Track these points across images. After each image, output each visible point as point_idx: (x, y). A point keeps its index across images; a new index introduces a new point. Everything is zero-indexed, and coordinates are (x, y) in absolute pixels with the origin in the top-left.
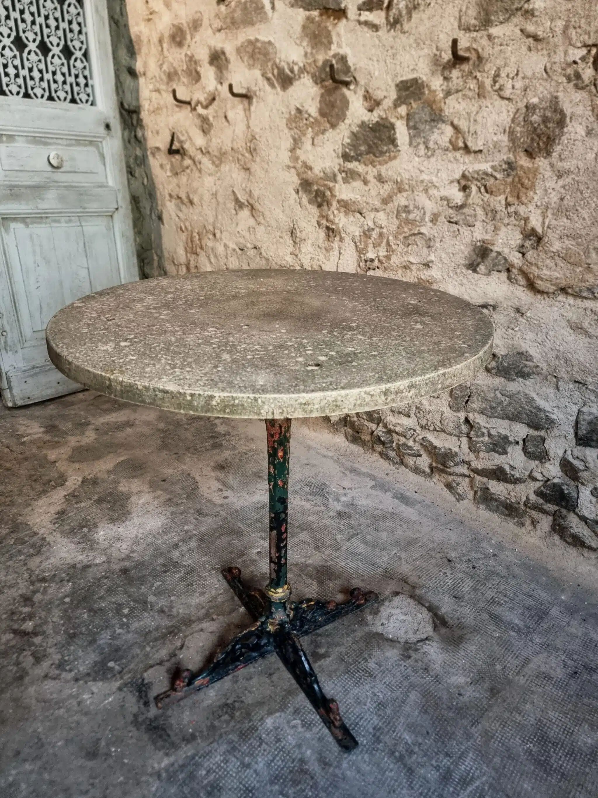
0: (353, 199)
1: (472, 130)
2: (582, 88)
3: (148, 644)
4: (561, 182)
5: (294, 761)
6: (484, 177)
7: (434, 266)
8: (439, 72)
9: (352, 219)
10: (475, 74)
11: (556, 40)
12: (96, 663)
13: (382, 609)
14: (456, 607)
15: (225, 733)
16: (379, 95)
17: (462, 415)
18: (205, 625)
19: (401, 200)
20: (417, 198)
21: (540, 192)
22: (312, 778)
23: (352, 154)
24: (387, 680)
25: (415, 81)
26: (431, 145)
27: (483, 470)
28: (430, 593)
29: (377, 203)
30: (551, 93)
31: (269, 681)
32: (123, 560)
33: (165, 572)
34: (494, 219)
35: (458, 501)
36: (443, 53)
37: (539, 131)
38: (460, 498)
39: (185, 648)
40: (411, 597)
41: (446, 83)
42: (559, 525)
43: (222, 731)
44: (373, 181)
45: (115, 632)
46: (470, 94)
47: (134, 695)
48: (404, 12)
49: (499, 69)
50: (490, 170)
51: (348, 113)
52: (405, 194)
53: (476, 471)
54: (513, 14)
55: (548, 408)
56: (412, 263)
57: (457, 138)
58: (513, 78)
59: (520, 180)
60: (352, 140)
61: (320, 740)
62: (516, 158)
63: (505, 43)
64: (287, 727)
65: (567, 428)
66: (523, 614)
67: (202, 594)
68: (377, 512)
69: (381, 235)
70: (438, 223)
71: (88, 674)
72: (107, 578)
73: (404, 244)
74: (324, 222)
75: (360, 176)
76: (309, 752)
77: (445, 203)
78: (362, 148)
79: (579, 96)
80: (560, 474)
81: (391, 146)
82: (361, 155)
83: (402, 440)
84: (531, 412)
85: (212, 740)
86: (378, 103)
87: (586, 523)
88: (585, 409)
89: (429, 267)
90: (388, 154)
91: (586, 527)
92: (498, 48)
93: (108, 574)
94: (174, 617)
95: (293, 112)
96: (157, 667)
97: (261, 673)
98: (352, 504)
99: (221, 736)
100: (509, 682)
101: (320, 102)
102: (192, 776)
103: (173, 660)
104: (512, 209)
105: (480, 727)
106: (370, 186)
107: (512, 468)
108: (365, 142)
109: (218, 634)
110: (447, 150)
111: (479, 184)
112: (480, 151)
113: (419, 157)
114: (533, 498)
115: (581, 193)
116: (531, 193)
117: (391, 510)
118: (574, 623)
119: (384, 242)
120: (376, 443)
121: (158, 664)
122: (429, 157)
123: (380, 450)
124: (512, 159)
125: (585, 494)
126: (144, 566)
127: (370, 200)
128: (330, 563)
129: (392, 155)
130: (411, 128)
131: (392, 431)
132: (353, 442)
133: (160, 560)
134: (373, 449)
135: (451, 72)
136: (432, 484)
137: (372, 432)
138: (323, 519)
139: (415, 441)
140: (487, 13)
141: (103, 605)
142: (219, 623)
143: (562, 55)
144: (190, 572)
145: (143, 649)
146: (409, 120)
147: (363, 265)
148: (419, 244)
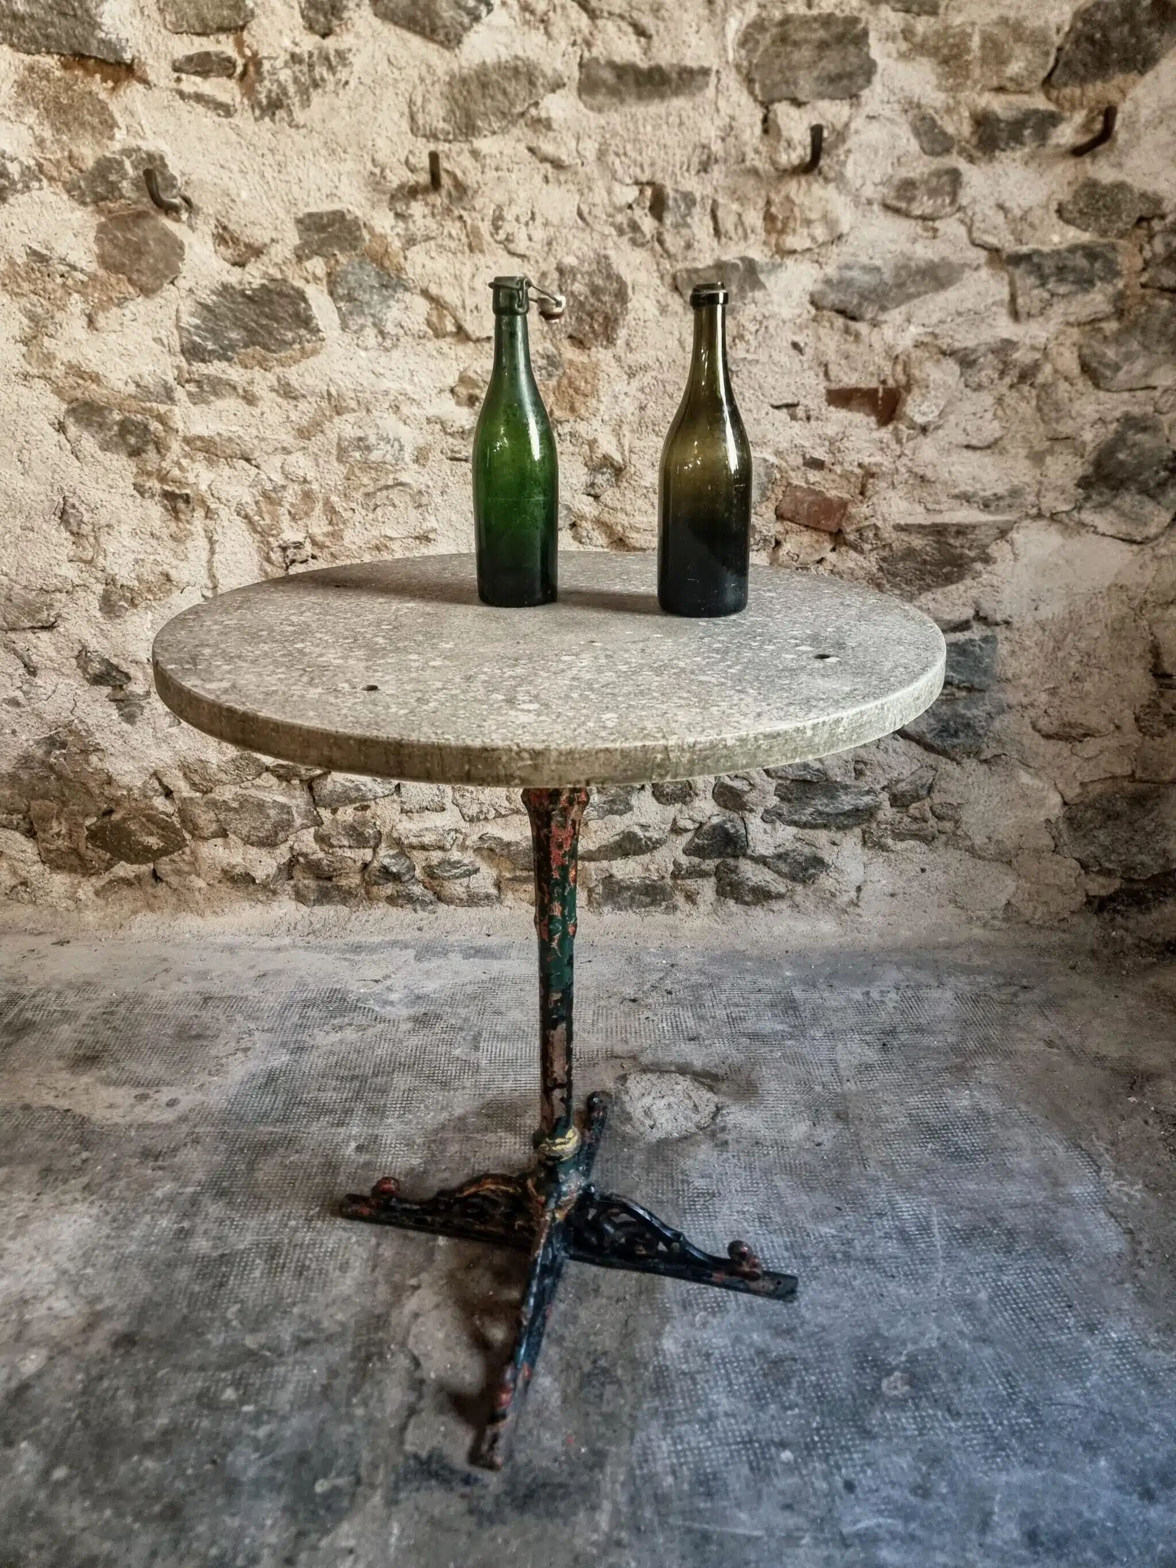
0: (225, 434)
1: (470, 304)
2: (643, 245)
3: (349, 1404)
4: (635, 383)
5: (752, 1360)
7: (438, 536)
8: (385, 204)
9: (227, 471)
10: (456, 213)
11: (588, 169)
12: (290, 1510)
13: (629, 1108)
14: (705, 1051)
15: (633, 1408)
16: (259, 236)
18: (412, 1304)
19: (345, 427)
20: (380, 422)
21: (606, 399)
22: (795, 1360)
23: (210, 346)
24: (735, 1185)
25: (339, 217)
26: (390, 328)
27: (599, 850)
28: (660, 1054)
29: (288, 439)
30: (595, 251)
31: (604, 1301)
32: (90, 1326)
33: (221, 1285)
36: (388, 172)
37: (588, 307)
39: (422, 1360)
40: (643, 1071)
41: (401, 224)
42: (730, 884)
43: (627, 1409)
44: (268, 400)
45: (255, 1439)
46: (453, 245)
47: (430, 1488)
48: (292, 89)
49: (500, 207)
51: (184, 268)
52: (350, 417)
53: (590, 857)
54: (514, 123)
56: (390, 539)
57: (441, 317)
58: (527, 224)
59: (570, 383)
60: (204, 320)
61: (750, 1311)
62: (557, 348)
63: (504, 167)
64: (698, 1335)
66: (775, 1015)
67: (344, 1267)
68: (469, 989)
69: (308, 496)
70: (430, 464)
71: (301, 1534)
72: (100, 1378)
73: (365, 506)
74: (156, 485)
75: (235, 388)
76: (755, 1336)
77: (438, 427)
78: (233, 335)
79: (639, 256)
80: (717, 809)
81: (302, 332)
82: (232, 347)
83: (436, 856)
85: (627, 1433)
86: (257, 252)
87: (765, 864)
89: (428, 539)
90: (297, 346)
91: (766, 870)
92: (491, 174)
93: (94, 1372)
94: (342, 1334)
95: (21, 259)
96: (412, 1422)
97: (579, 1299)
98: (418, 998)
99: (633, 1417)
100: (844, 1096)
101: (98, 240)
102: (660, 1499)
104: (566, 428)
105: (872, 1163)
106: (263, 406)
107: (644, 827)
108: (238, 323)
110: (421, 336)
112: (489, 339)
113: (366, 349)
114: (684, 860)
116: (593, 402)
117: (484, 977)
118: (826, 994)
119: (319, 507)
120: (376, 883)
121: (409, 1416)
122: (387, 350)
123: (389, 892)
124: (553, 350)
125: (755, 824)
126: (158, 1305)
127: (268, 434)
128: (489, 1095)
129: (308, 346)
130: (341, 298)
131: (412, 847)
132: (318, 901)
133: (183, 1274)
134: (370, 898)
135: (408, 206)
136: (506, 912)
137: (365, 866)
138: (401, 1041)
139: (463, 848)
140: (468, 115)
141: (162, 1421)
142: (431, 1286)
143: (605, 194)
144: (273, 1252)
145: (350, 1418)
146: (333, 281)
147: (276, 556)
148: (396, 502)
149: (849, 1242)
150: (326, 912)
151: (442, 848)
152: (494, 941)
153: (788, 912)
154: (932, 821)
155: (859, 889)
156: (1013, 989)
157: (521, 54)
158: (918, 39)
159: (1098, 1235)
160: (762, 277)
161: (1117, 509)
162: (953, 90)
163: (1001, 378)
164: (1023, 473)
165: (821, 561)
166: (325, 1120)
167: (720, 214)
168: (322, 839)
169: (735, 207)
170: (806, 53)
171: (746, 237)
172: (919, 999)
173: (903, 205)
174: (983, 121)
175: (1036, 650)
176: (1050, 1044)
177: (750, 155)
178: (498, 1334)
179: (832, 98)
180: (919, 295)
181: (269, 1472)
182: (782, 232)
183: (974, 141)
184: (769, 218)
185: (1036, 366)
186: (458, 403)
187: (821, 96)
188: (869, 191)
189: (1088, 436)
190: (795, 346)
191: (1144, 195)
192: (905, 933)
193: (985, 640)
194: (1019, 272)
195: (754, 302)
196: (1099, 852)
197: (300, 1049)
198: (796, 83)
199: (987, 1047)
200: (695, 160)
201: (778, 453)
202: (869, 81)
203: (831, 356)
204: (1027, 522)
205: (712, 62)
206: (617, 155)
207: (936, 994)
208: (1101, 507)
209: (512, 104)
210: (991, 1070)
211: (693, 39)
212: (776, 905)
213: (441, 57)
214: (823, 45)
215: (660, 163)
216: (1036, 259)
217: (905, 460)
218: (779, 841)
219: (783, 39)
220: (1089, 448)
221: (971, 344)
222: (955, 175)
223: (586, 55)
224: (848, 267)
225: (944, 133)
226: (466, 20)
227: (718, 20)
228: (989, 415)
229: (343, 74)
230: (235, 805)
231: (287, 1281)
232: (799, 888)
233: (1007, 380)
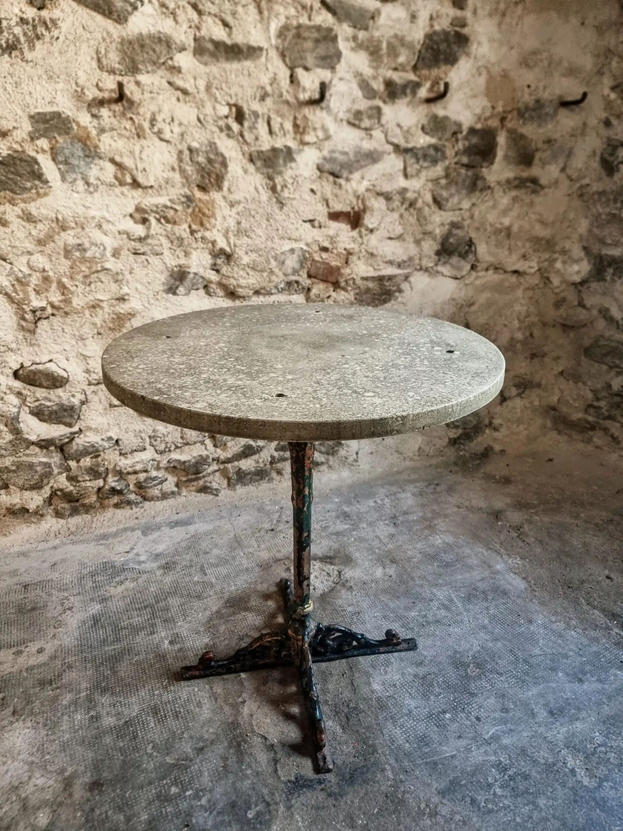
1: (140, 167)
2: (233, 137)
3: (242, 771)
4: (234, 210)
5: (414, 681)
6: (163, 209)
7: (131, 298)
8: (85, 109)
10: (128, 116)
11: (201, 95)
15: (376, 720)
16: (4, 125)
18: (246, 710)
19: (68, 238)
20: (90, 234)
21: (219, 218)
22: (430, 674)
25: (58, 115)
26: (92, 180)
27: (233, 457)
29: (30, 246)
30: (208, 140)
31: (337, 677)
32: (68, 785)
33: (135, 737)
34: (181, 246)
35: (217, 495)
36: (86, 91)
37: (207, 170)
38: (215, 493)
39: (266, 736)
41: (96, 121)
43: (373, 721)
44: (16, 222)
45: (201, 806)
46: (127, 134)
47: (304, 793)
48: (22, 39)
50: (169, 204)
52: (71, 232)
53: (228, 461)
54: (159, 68)
56: (102, 301)
57: (123, 175)
58: (169, 124)
59: (200, 210)
62: (191, 191)
63: (155, 91)
64: (386, 678)
66: (341, 522)
67: (199, 705)
68: (183, 544)
69: (46, 279)
70: (121, 257)
72: (93, 810)
73: (84, 283)
76: (410, 670)
77: (125, 236)
79: (231, 143)
81: (37, 182)
85: (379, 732)
86: (3, 134)
89: (125, 300)
90: (34, 191)
92: (147, 95)
93: (87, 808)
94: (217, 739)
96: (278, 766)
97: (325, 680)
98: (157, 555)
99: (378, 724)
100: (389, 551)
102: (408, 755)
103: (278, 748)
104: (199, 235)
105: (416, 578)
106: (13, 227)
109: (264, 703)
110: (111, 185)
111: (158, 216)
112: (151, 187)
113: (78, 192)
114: (276, 454)
115: (254, 217)
116: (213, 221)
117: (188, 536)
118: (358, 506)
119: (54, 285)
120: (108, 498)
121: (275, 764)
122: (91, 193)
123: (116, 501)
124: (189, 193)
126: (102, 761)
127: (17, 243)
128: (226, 596)
129: (41, 191)
130: (61, 163)
131: (129, 473)
132: (71, 515)
133: (108, 740)
134: (103, 507)
135: (99, 111)
136: (184, 499)
137: (99, 489)
138: (161, 581)
139: (158, 468)
140: (133, 61)
141: (144, 817)
142: (250, 698)
143: (211, 109)
144: (155, 711)
145: (247, 777)
146: (54, 154)
147: (29, 316)
148: (103, 279)
149: (425, 616)
150: (75, 521)
151: (146, 471)
152: (182, 516)
153: (326, 470)
155: (357, 453)
156: (433, 486)
157: (162, 30)
158: (359, 41)
159: (514, 583)
160: (295, 156)
161: (450, 264)
162: (376, 68)
163: (402, 206)
164: (413, 250)
165: (329, 297)
166: (142, 634)
167: (272, 123)
168: (71, 479)
169: (279, 120)
170: (309, 44)
171: (285, 135)
172: (398, 500)
173: (357, 122)
174: (389, 84)
176: (459, 507)
177: (285, 93)
178: (295, 710)
179: (323, 68)
180: (365, 166)
181: (218, 819)
182: (303, 133)
183: (386, 93)
184: (296, 126)
185: (416, 200)
186: (136, 222)
187: (318, 66)
188: (341, 115)
189: (437, 231)
190: (312, 191)
191: (455, 123)
192: (379, 470)
194: (408, 156)
195: (291, 168)
197: (104, 600)
198: (306, 59)
199: (436, 515)
200: (258, 95)
201: (307, 245)
202: (339, 60)
203: (329, 196)
204: (415, 273)
205: (264, 45)
206: (217, 89)
207: (403, 495)
208: (445, 263)
209: (159, 58)
210: (442, 524)
211: (253, 31)
212: (321, 468)
213: (115, 28)
214: (317, 41)
215: (240, 95)
216: (415, 151)
217: (364, 246)
219: (298, 36)
220: (438, 237)
221: (389, 190)
222: (379, 110)
223: (198, 34)
224: (333, 151)
225: (372, 89)
226: (130, 9)
227: (265, 22)
228: (397, 223)
229: (56, 33)
230: (14, 468)
231: (171, 723)
232: (331, 458)
233: (404, 207)
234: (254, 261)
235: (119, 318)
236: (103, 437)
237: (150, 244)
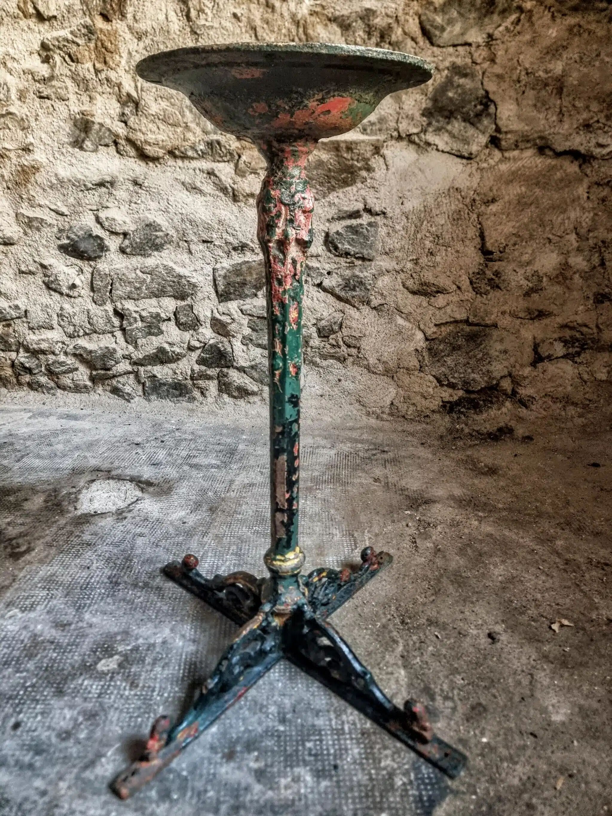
4: (142, 45)
5: (23, 641)
6: (66, 44)
7: (35, 149)
13: (81, 496)
14: (157, 470)
17: (109, 307)
21: (124, 55)
22: (52, 643)
24: (108, 541)
27: (144, 358)
28: (127, 470)
34: (87, 90)
35: (128, 401)
40: (108, 478)
42: (224, 384)
50: (69, 37)
53: (138, 362)
55: (187, 274)
56: (9, 150)
59: (102, 44)
62: (93, 21)
65: (208, 290)
66: (217, 456)
68: (44, 433)
70: (27, 101)
76: (39, 627)
77: (30, 76)
80: (214, 335)
83: (51, 358)
84: (174, 282)
87: (245, 372)
88: (218, 266)
89: (29, 150)
91: (245, 376)
98: (11, 435)
100: (223, 499)
104: (103, 76)
105: (210, 535)
107: (171, 344)
110: (16, 17)
111: (62, 53)
112: (55, 17)
114: (196, 367)
116: (116, 57)
117: (59, 428)
120: (20, 374)
123: (28, 380)
124: (89, 22)
125: (237, 344)
131: (36, 351)
134: (19, 384)
136: (97, 397)
137: (13, 363)
139: (66, 353)
148: (10, 126)
151: (53, 353)
152: (84, 412)
153: (259, 403)
154: (344, 348)
161: (450, 133)
163: (369, 39)
175: (403, 233)
186: (42, 61)
190: (235, 15)
193: (370, 224)
196: (447, 371)
203: (258, 23)
204: (392, 142)
207: (325, 451)
208: (438, 130)
212: (252, 399)
218: (252, 358)
221: (345, 13)
232: (266, 388)
233: (374, 40)
234: (164, 110)
235: (23, 171)
236: (11, 304)
237: (54, 86)
